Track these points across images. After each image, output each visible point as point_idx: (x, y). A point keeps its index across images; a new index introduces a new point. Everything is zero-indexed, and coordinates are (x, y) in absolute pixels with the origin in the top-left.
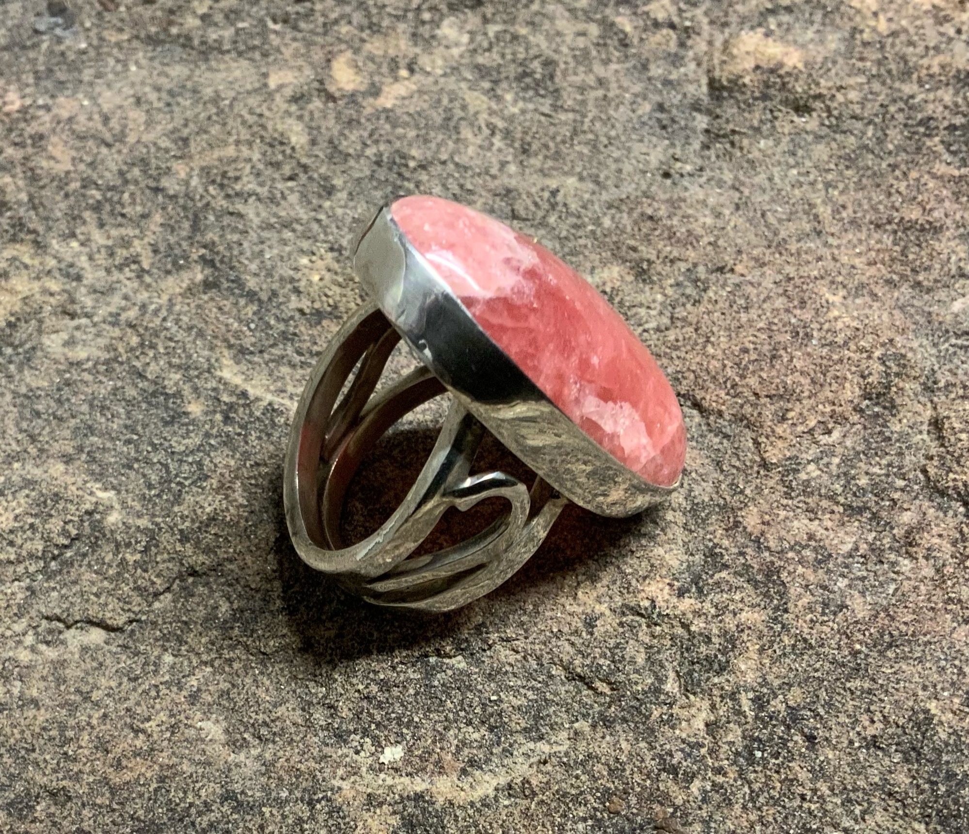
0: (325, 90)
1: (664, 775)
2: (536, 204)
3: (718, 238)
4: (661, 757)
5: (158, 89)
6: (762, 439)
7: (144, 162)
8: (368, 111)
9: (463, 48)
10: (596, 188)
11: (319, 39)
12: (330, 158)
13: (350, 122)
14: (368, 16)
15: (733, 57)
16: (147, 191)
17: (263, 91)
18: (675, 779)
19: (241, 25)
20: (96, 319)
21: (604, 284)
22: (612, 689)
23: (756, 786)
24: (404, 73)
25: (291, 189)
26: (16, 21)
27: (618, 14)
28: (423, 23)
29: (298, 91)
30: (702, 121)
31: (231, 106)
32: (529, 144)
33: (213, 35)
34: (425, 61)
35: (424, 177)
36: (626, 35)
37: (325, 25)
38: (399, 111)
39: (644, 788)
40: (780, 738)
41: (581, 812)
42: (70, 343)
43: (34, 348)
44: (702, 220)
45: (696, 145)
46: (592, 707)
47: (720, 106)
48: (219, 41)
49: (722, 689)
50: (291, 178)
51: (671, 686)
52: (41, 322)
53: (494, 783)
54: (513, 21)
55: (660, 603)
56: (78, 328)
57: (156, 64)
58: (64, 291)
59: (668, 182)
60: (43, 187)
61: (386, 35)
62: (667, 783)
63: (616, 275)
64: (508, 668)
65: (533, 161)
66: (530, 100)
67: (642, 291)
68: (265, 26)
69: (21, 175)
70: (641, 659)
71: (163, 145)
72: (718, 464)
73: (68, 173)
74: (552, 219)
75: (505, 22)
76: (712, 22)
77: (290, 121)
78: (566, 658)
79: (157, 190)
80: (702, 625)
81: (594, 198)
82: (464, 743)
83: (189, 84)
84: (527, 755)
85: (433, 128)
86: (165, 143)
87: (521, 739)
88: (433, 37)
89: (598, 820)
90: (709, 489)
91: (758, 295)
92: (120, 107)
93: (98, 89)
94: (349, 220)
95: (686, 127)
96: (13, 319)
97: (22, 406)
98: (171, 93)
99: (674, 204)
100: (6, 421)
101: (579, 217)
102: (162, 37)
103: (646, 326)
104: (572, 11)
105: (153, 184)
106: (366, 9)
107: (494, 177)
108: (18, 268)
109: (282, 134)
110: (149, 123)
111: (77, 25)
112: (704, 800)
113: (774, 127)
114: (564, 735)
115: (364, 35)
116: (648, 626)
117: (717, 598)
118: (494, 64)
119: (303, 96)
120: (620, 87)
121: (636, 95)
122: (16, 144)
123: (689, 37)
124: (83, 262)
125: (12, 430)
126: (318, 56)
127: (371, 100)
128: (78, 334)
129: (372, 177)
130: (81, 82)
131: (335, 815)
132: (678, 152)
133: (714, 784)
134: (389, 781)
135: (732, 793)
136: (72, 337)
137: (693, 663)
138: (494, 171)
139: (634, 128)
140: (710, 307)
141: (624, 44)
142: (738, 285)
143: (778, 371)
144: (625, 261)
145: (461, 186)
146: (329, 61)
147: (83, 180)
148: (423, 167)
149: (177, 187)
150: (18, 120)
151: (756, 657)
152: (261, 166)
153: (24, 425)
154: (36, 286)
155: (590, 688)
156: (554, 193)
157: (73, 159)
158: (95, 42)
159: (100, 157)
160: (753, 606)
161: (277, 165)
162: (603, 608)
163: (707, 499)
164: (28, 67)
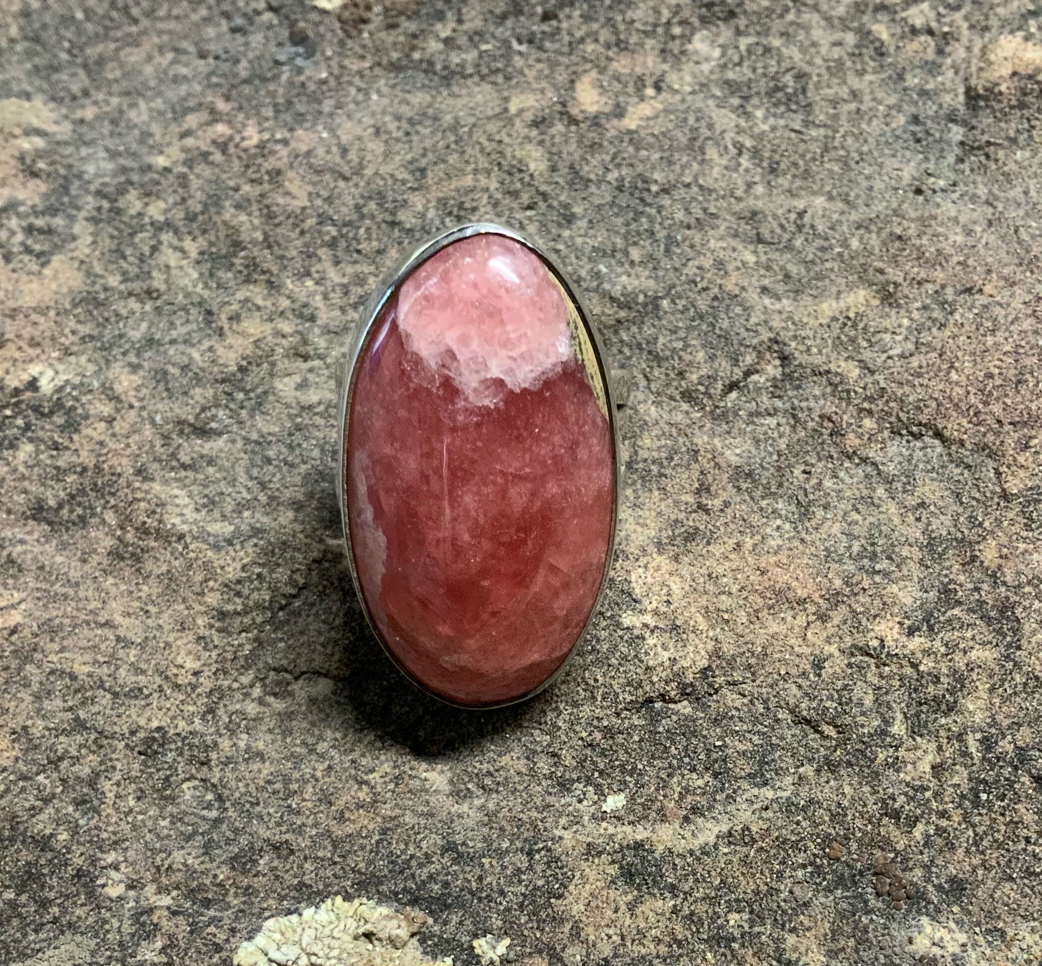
0: (567, 113)
1: (885, 820)
2: (782, 227)
3: (967, 257)
4: (883, 801)
5: (398, 118)
6: (1004, 469)
7: (381, 196)
8: (613, 132)
9: (713, 63)
10: (846, 208)
11: (564, 60)
12: (571, 184)
13: (591, 146)
14: (616, 33)
15: (990, 63)
16: (384, 226)
17: (504, 117)
18: (897, 824)
19: (484, 47)
20: (329, 361)
21: (848, 309)
22: (839, 732)
23: (980, 830)
24: (650, 92)
25: (530, 219)
26: (257, 53)
27: (877, 21)
28: (673, 38)
29: (540, 114)
30: (957, 133)
31: (470, 132)
32: (777, 163)
33: (455, 59)
34: (673, 78)
35: (666, 201)
36: (882, 44)
37: (570, 43)
38: (643, 133)
39: (866, 834)
40: (1007, 779)
41: (801, 859)
42: (303, 386)
43: (265, 393)
44: (952, 238)
45: (951, 159)
46: (818, 751)
47: (976, 117)
48: (462, 65)
49: (949, 730)
50: (529, 208)
51: (898, 728)
52: (273, 364)
53: (716, 830)
54: (766, 32)
55: (889, 642)
56: (311, 370)
57: (397, 91)
58: (297, 332)
59: (921, 199)
60: (278, 225)
61: (633, 52)
62: (889, 829)
63: (861, 299)
64: (734, 712)
65: (780, 180)
66: (782, 116)
67: (888, 316)
68: (510, 47)
69: (257, 213)
70: (868, 701)
71: (400, 177)
72: (958, 496)
73: (304, 209)
74: (798, 242)
75: (758, 34)
76: (972, 27)
77: (529, 147)
78: (792, 701)
79: (393, 224)
80: (931, 664)
81: (843, 218)
82: (687, 790)
83: (430, 111)
84: (750, 802)
85: (679, 149)
86: (402, 175)
87: (745, 785)
88: (683, 52)
89: (818, 867)
90: (948, 523)
91: (1006, 317)
92: (360, 138)
93: (338, 120)
94: (588, 249)
95: (940, 141)
96: (244, 363)
97: (253, 452)
98: (410, 121)
99: (924, 222)
100: (237, 469)
101: (827, 239)
102: (404, 62)
103: (891, 353)
104: (828, 19)
105: (389, 218)
106: (613, 26)
107: (739, 199)
108: (249, 310)
109: (520, 161)
110: (387, 155)
111: (318, 54)
112: (926, 844)
113: (1031, 137)
114: (789, 780)
115: (610, 53)
116: (877, 667)
117: (948, 636)
118: (745, 79)
119: (544, 119)
120: (874, 99)
121: (889, 107)
122: (252, 181)
123: (947, 44)
124: (318, 301)
125: (242, 478)
126: (562, 77)
127: (615, 122)
128: (311, 377)
129: (613, 204)
130: (320, 113)
131: (553, 865)
132: (931, 166)
133: (938, 828)
134: (611, 830)
135: (955, 837)
136: (305, 380)
137: (921, 704)
138: (739, 193)
139: (887, 143)
140: (955, 330)
141: (881, 52)
142: (985, 307)
143: (1023, 397)
144: (871, 284)
145: (705, 210)
146: (572, 81)
147: (319, 216)
148: (665, 191)
149: (414, 221)
150: (255, 156)
151: (985, 696)
152: (499, 196)
153: (255, 472)
154: (268, 327)
155: (817, 731)
156: (801, 214)
157: (310, 194)
158: (336, 72)
159: (337, 191)
160: (984, 644)
161: (515, 194)
162: (833, 649)
163: (944, 533)
164: (268, 100)
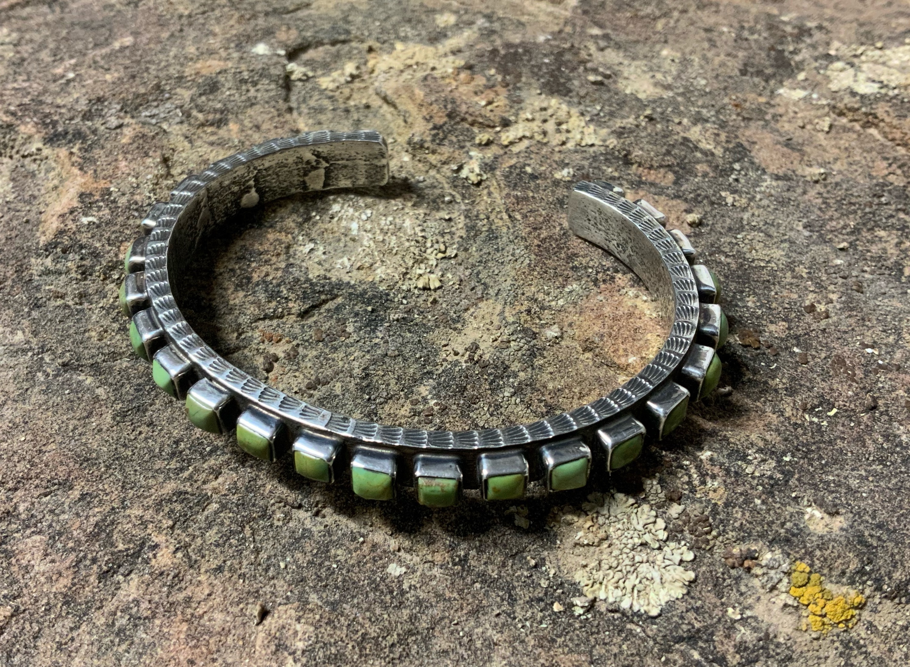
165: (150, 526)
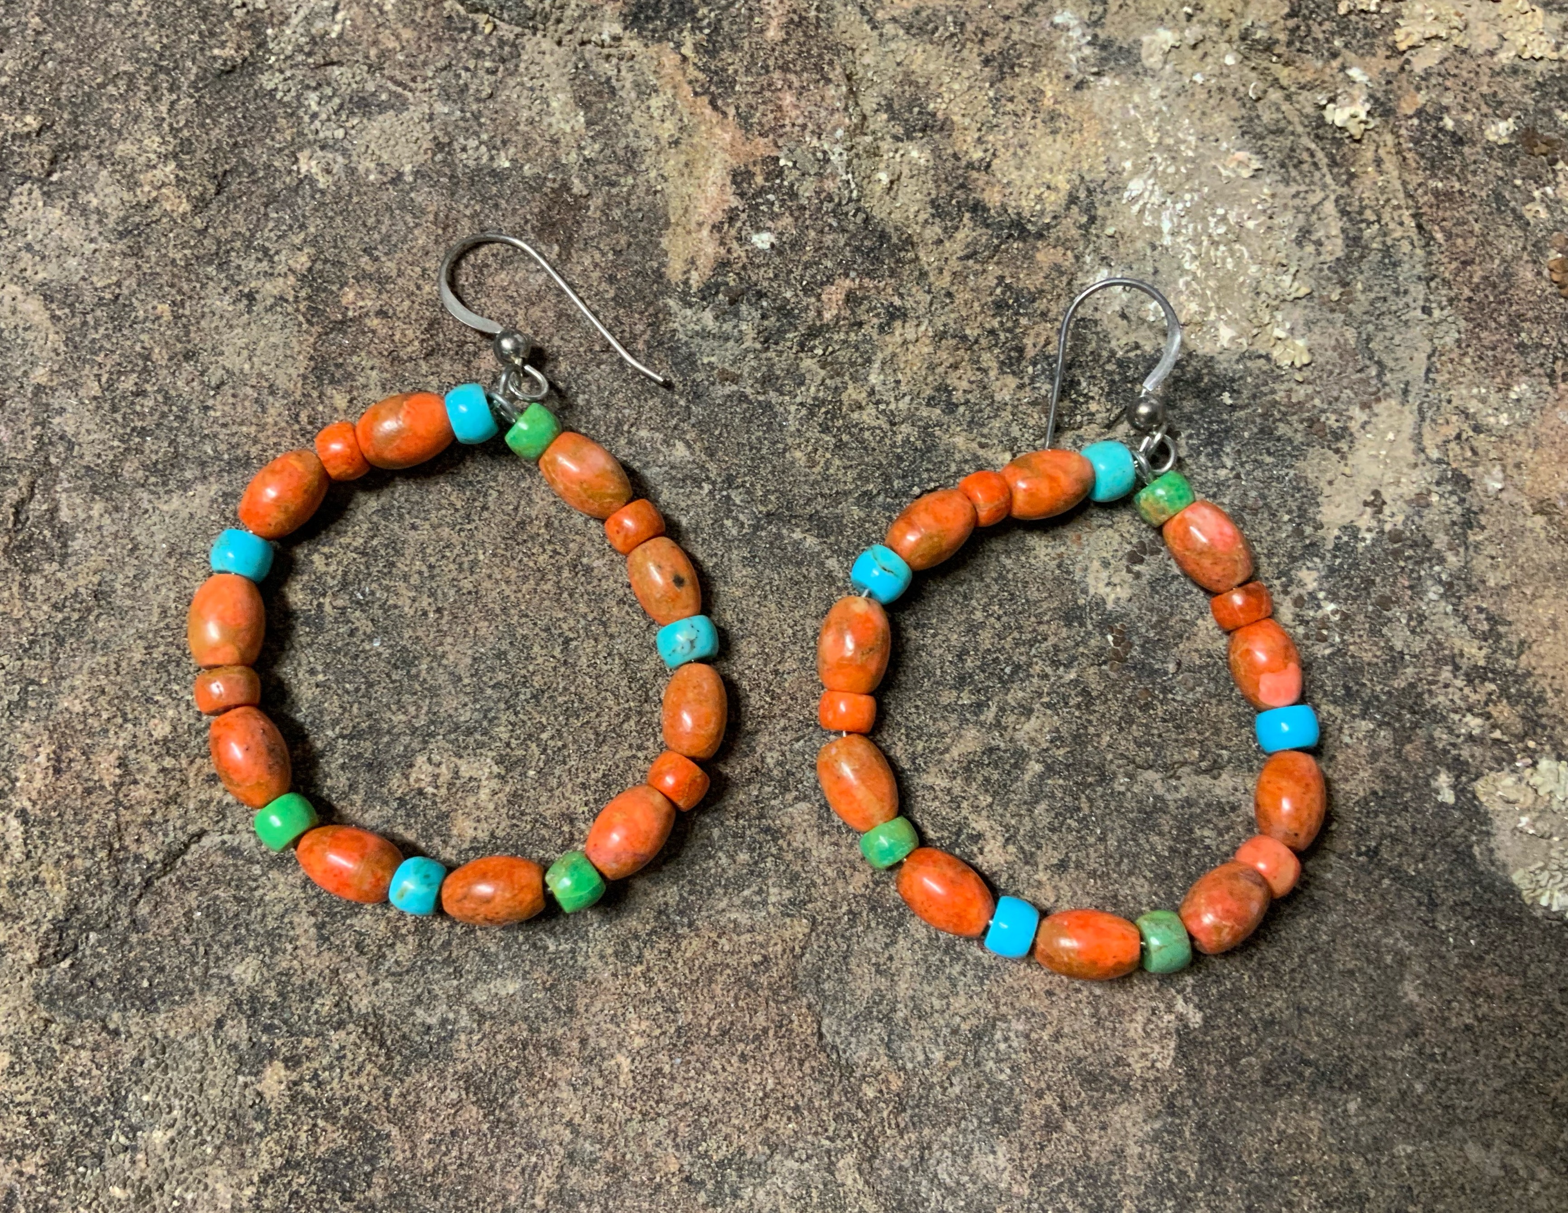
165: (965, 804)
